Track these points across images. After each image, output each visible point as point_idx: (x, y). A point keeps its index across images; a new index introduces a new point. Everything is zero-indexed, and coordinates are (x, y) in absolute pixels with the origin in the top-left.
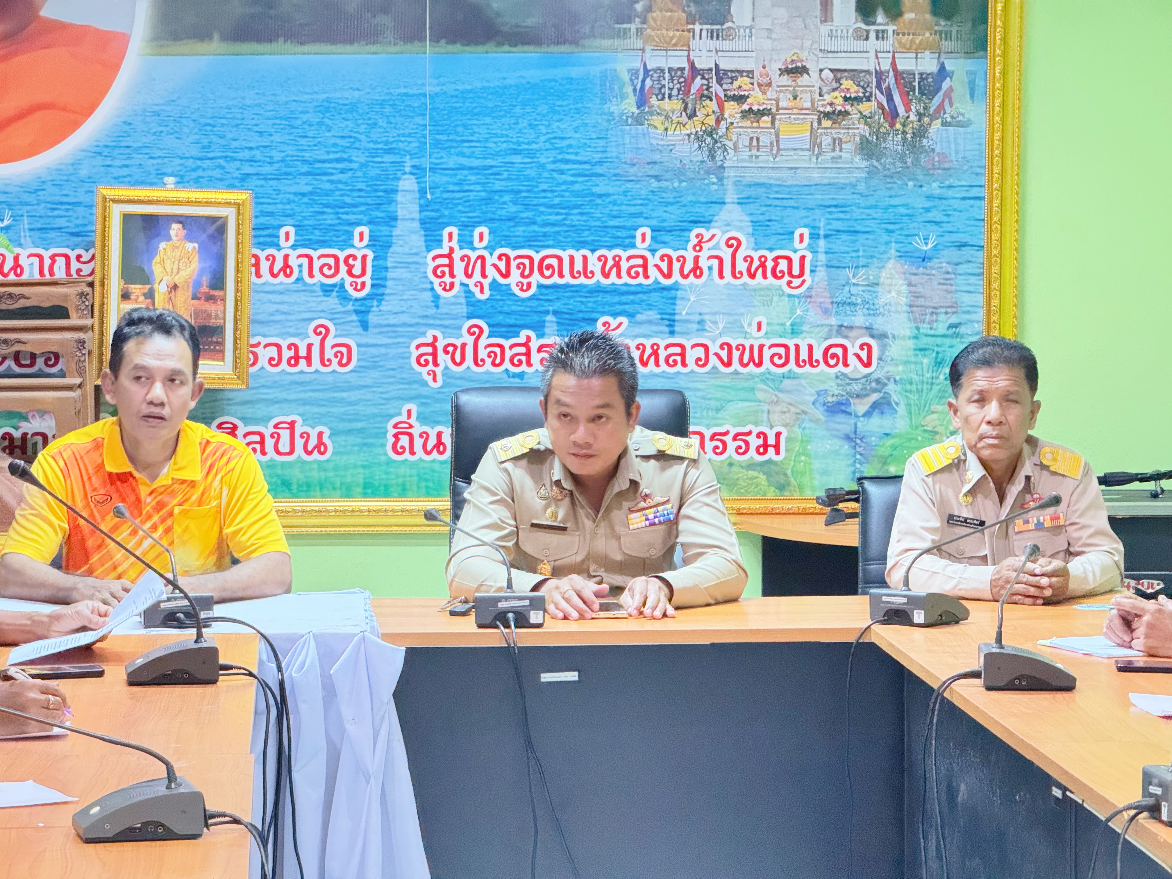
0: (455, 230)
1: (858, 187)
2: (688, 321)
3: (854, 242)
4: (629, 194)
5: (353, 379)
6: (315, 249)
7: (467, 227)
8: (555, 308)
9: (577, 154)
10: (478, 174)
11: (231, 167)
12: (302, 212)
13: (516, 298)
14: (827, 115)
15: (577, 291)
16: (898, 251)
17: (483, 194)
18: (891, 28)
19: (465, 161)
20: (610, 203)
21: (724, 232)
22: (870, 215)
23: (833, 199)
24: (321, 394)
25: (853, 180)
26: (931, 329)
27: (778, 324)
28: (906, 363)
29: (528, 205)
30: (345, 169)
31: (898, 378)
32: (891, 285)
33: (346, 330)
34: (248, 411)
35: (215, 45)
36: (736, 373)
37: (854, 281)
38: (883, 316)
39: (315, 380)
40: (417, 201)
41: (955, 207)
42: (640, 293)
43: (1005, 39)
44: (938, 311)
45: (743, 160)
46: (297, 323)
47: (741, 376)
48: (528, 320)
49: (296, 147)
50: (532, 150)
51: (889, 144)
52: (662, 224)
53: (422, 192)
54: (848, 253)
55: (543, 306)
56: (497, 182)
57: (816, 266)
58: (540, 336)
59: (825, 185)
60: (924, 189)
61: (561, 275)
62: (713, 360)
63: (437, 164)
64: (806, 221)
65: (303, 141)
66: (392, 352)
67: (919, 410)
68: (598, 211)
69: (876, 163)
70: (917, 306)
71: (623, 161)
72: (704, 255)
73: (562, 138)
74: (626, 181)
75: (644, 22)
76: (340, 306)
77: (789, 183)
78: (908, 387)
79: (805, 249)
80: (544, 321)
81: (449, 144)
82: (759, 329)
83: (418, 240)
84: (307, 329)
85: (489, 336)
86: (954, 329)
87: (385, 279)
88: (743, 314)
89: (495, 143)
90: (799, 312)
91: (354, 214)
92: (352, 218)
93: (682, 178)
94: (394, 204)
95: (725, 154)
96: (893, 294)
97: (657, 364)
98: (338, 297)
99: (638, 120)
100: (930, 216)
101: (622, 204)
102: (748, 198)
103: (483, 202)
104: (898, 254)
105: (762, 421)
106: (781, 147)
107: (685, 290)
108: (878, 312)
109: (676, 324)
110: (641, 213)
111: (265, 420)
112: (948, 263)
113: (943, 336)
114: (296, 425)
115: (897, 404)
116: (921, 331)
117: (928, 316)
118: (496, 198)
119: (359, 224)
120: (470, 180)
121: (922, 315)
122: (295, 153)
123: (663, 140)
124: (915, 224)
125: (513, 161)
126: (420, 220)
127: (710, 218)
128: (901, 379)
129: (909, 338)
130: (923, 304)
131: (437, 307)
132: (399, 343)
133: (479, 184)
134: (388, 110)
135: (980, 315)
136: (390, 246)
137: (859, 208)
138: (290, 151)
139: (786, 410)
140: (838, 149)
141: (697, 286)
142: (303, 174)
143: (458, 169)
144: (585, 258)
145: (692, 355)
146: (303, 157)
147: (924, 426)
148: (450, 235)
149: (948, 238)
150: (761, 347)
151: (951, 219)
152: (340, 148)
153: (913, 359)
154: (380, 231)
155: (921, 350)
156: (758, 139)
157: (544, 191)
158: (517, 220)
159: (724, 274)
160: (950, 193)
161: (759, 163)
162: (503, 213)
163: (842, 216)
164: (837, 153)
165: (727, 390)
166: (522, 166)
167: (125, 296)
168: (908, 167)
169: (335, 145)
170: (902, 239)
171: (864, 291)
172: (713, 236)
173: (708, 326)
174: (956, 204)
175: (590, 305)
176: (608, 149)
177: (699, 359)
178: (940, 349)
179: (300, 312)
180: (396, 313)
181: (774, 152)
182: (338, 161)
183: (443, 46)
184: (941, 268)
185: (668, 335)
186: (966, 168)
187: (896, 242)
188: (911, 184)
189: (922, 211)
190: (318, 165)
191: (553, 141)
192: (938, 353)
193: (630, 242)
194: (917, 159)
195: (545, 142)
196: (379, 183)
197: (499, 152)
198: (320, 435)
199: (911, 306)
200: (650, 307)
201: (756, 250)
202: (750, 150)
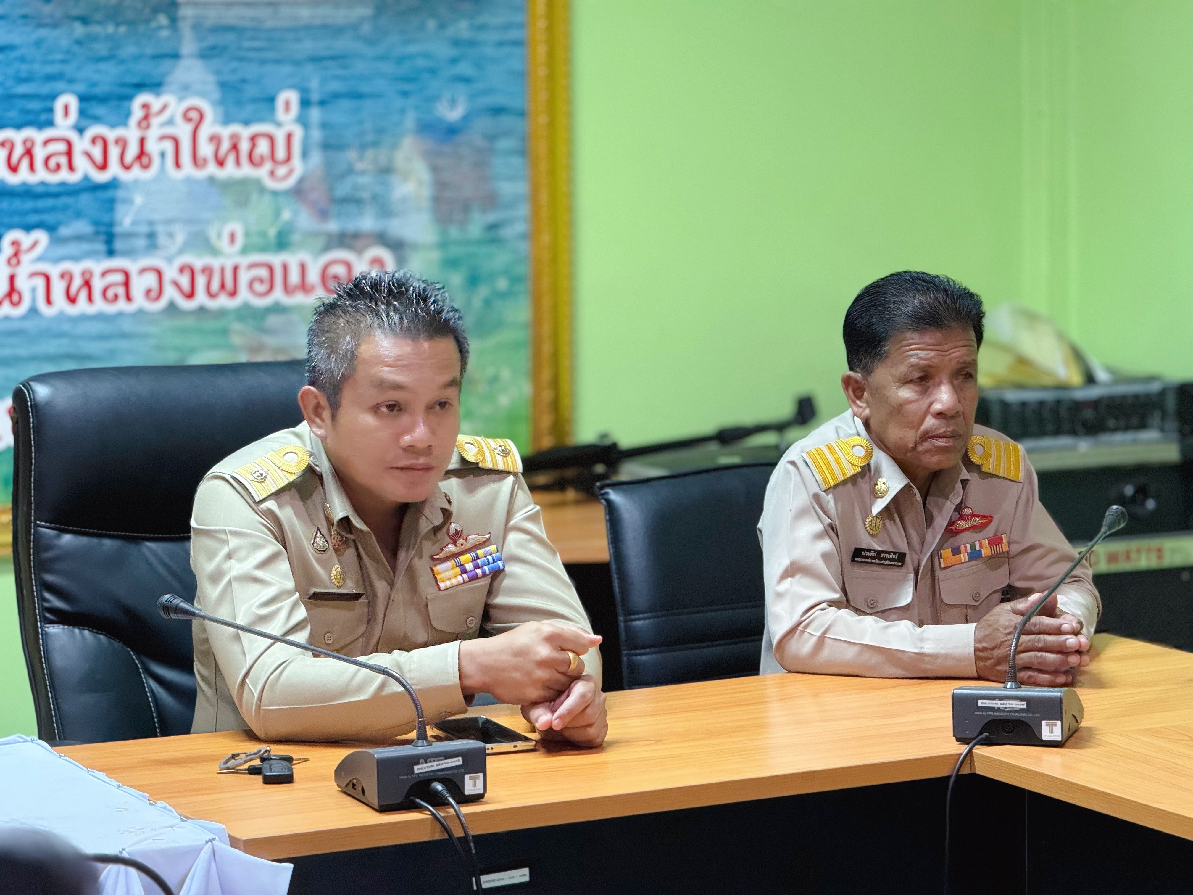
21: (181, 99)
36: (202, 307)
62: (170, 291)
72: (153, 134)
79: (293, 122)
82: (232, 241)
97: (90, 300)
141: (146, 180)
145: (139, 285)
150: (236, 269)
159: (182, 161)
172: (166, 105)
177: (149, 290)
201: (225, 126)
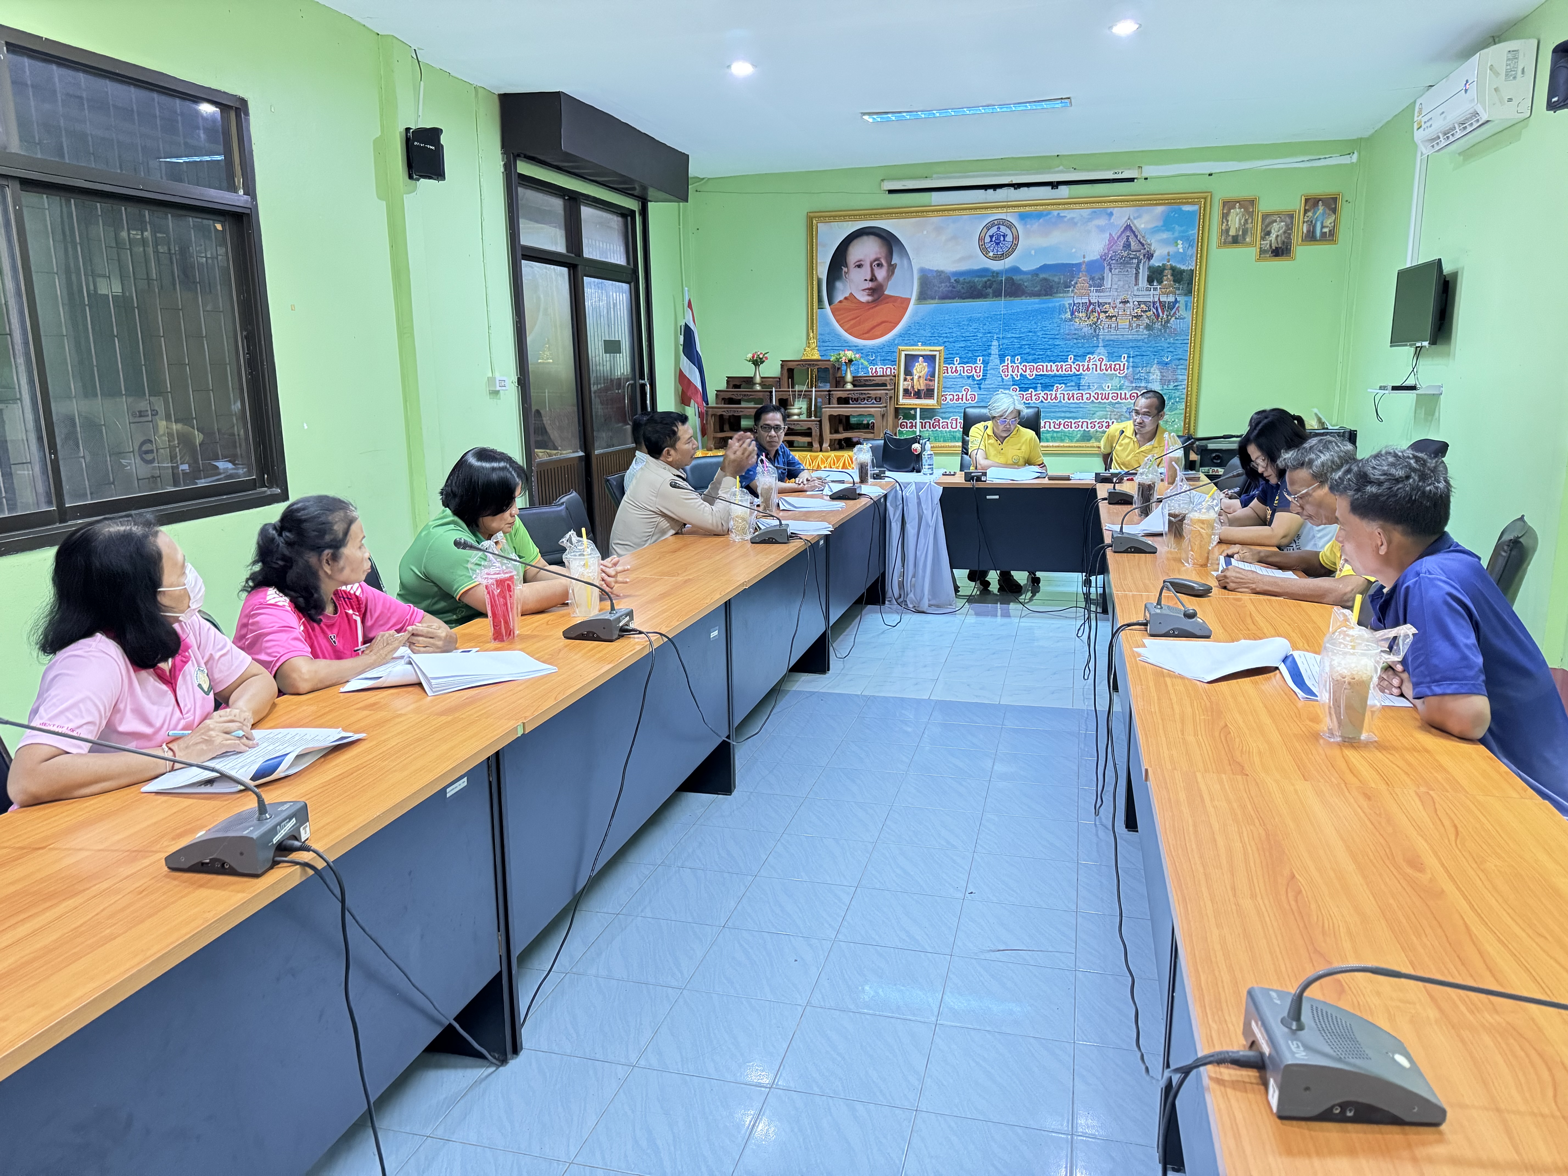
0: (1009, 358)
11: (940, 339)
14: (1135, 317)
18: (1159, 287)
19: (1014, 335)
34: (944, 415)
35: (936, 301)
43: (1198, 289)
51: (1156, 326)
53: (999, 345)
75: (1074, 287)
83: (997, 361)
92: (977, 354)
95: (1099, 330)
99: (1071, 320)
100: (1169, 350)
106: (1119, 328)
111: (948, 418)
123: (1079, 326)
134: (990, 319)
138: (959, 333)
140: (1138, 328)
149: (1175, 357)
156: (1111, 325)
160: (1177, 342)
162: (1025, 352)
167: (905, 380)
174: (1179, 345)
181: (1116, 329)
183: (1008, 298)
194: (1165, 331)
202: (1108, 329)
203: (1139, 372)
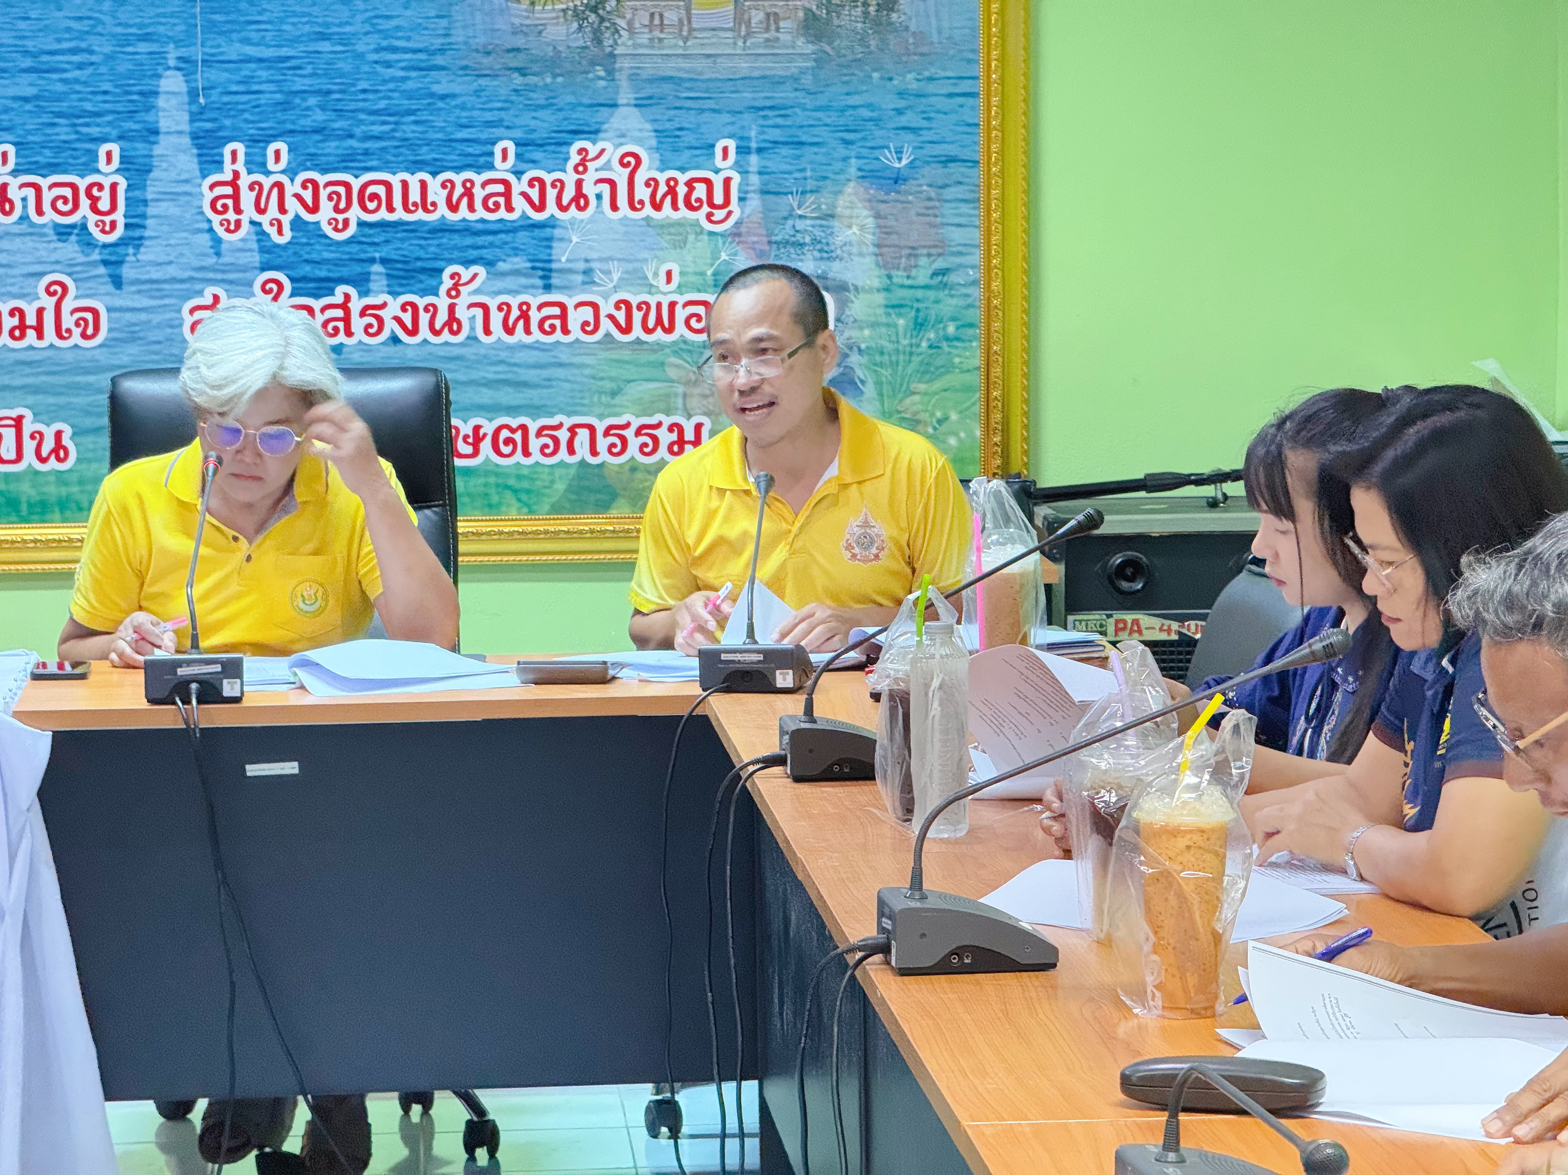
0: (240, 148)
1: (803, 81)
2: (570, 271)
3: (798, 157)
4: (483, 94)
5: (102, 357)
6: (44, 176)
7: (257, 142)
8: (383, 254)
9: (408, 39)
10: (270, 68)
12: (24, 124)
13: (327, 241)
15: (413, 231)
16: (860, 170)
17: (278, 96)
20: (456, 106)
21: (617, 146)
22: (819, 119)
23: (768, 98)
24: (58, 377)
25: (795, 71)
26: (908, 277)
27: (696, 273)
28: (874, 325)
29: (341, 110)
30: (84, 64)
31: (863, 346)
32: (851, 217)
33: (90, 288)
36: (638, 341)
37: (799, 212)
38: (841, 260)
39: (50, 358)
40: (186, 107)
41: (939, 107)
42: (501, 231)
44: (919, 252)
45: (642, 46)
46: (21, 279)
47: (645, 347)
48: (345, 272)
49: (13, 34)
50: (344, 33)
51: (844, 21)
52: (530, 136)
53: (193, 94)
54: (790, 173)
55: (366, 252)
56: (296, 79)
57: (746, 192)
58: (364, 293)
59: (758, 78)
60: (895, 82)
61: (391, 209)
62: (606, 325)
63: (213, 55)
64: (730, 129)
65: (22, 25)
66: (156, 318)
67: (893, 390)
68: (441, 119)
69: (827, 48)
70: (889, 246)
71: (474, 47)
73: (388, 17)
74: (477, 76)
76: (80, 255)
77: (706, 76)
78: (878, 358)
79: (731, 168)
80: (369, 273)
81: (228, 27)
82: (669, 280)
84: (36, 287)
85: (293, 295)
86: (940, 278)
87: (144, 216)
88: (646, 260)
89: (293, 24)
90: (724, 256)
91: (98, 125)
93: (558, 71)
94: (154, 111)
95: (616, 36)
96: (855, 229)
97: (527, 331)
98: (78, 242)
101: (473, 109)
102: (650, 98)
103: (279, 108)
104: (860, 174)
105: (677, 409)
106: (694, 26)
107: (566, 228)
108: (834, 255)
109: (554, 274)
110: (501, 120)
112: (930, 186)
113: (926, 287)
114: (24, 421)
115: (862, 382)
116: (895, 280)
117: (903, 260)
118: (297, 101)
119: (105, 140)
120: (259, 77)
121: (895, 258)
122: (11, 41)
123: (527, 18)
124: (881, 133)
125: (320, 49)
126: (191, 133)
127: (596, 127)
128: (868, 348)
129: (878, 290)
130: (897, 242)
131: (218, 254)
132: (165, 305)
133: (272, 82)
135: (976, 257)
136: (150, 171)
137: (805, 109)
138: (6, 38)
139: (707, 392)
140: (773, 27)
141: (582, 221)
142: (24, 71)
143: (242, 61)
144: (423, 185)
145: (576, 318)
146: (24, 46)
147: (899, 412)
148: (234, 153)
149: (930, 150)
150: (672, 305)
151: (934, 124)
152: (76, 34)
153: (884, 319)
154: (135, 149)
155: (893, 307)
156: (661, 16)
157: (364, 91)
158: (326, 132)
159: (619, 204)
161: (664, 48)
163: (780, 121)
164: (772, 34)
165: (627, 366)
166: (333, 56)
168: (871, 53)
169: (68, 29)
170: (865, 152)
171: (813, 226)
172: (603, 151)
173: (598, 277)
175: (432, 249)
176: (453, 32)
177: (586, 323)
178: (920, 305)
179: (24, 264)
180: (160, 264)
181: (685, 33)
182: (74, 51)
184: (921, 192)
185: (541, 291)
186: (951, 52)
187: (857, 158)
188: (876, 75)
189: (894, 113)
190: (45, 58)
191: (375, 21)
192: (918, 310)
193: (488, 162)
194: (885, 41)
195: (363, 23)
196: (132, 82)
197: (299, 36)
198: (58, 435)
199: (879, 246)
200: (516, 251)
201: (662, 170)
202: (651, 31)
203: (791, 216)
